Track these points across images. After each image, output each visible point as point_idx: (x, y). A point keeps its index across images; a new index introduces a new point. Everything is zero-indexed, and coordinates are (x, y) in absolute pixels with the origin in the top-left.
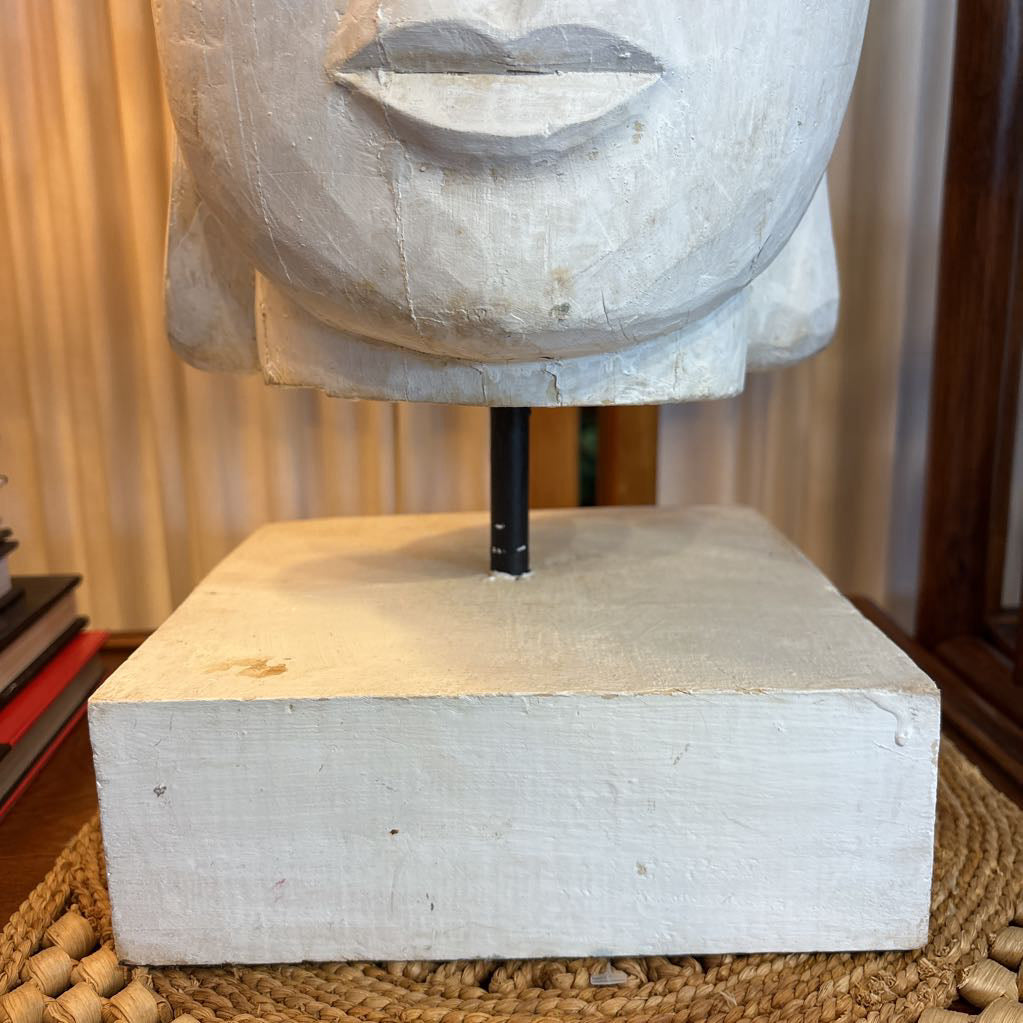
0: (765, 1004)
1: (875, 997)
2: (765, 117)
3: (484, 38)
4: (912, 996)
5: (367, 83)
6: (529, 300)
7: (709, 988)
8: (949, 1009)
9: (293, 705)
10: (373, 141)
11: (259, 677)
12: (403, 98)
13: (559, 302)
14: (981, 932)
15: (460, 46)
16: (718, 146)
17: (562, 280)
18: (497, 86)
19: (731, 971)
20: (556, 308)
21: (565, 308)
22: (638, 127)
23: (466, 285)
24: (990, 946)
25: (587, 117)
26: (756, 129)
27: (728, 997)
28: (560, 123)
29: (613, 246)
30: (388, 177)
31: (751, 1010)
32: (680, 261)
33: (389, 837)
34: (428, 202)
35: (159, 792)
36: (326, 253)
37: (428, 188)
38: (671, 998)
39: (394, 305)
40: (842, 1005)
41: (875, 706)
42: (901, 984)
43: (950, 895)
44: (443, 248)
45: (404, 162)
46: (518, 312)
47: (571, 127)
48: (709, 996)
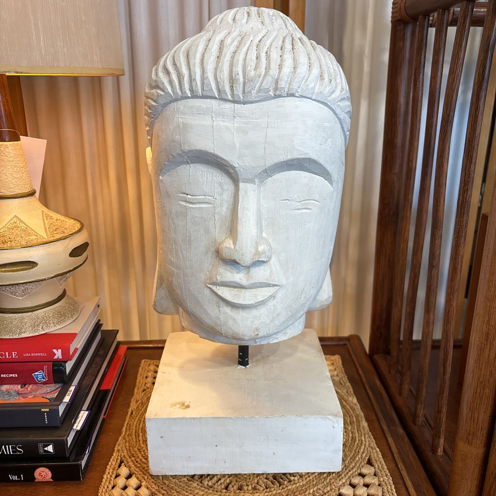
2: (304, 289)
3: (241, 285)
5: (214, 288)
6: (249, 334)
9: (194, 419)
10: (215, 299)
11: (184, 409)
12: (222, 293)
13: (256, 334)
14: (349, 477)
15: (235, 285)
16: (293, 297)
17: (257, 329)
18: (243, 292)
20: (256, 335)
21: (258, 335)
22: (274, 297)
23: (235, 330)
24: (350, 481)
25: (263, 299)
26: (302, 292)
28: (257, 301)
29: (268, 321)
30: (219, 307)
32: (284, 322)
33: (215, 447)
34: (227, 313)
35: (161, 437)
36: (203, 319)
37: (228, 310)
39: (219, 331)
41: (328, 420)
43: (345, 466)
44: (231, 323)
45: (222, 304)
46: (247, 336)
47: (259, 302)
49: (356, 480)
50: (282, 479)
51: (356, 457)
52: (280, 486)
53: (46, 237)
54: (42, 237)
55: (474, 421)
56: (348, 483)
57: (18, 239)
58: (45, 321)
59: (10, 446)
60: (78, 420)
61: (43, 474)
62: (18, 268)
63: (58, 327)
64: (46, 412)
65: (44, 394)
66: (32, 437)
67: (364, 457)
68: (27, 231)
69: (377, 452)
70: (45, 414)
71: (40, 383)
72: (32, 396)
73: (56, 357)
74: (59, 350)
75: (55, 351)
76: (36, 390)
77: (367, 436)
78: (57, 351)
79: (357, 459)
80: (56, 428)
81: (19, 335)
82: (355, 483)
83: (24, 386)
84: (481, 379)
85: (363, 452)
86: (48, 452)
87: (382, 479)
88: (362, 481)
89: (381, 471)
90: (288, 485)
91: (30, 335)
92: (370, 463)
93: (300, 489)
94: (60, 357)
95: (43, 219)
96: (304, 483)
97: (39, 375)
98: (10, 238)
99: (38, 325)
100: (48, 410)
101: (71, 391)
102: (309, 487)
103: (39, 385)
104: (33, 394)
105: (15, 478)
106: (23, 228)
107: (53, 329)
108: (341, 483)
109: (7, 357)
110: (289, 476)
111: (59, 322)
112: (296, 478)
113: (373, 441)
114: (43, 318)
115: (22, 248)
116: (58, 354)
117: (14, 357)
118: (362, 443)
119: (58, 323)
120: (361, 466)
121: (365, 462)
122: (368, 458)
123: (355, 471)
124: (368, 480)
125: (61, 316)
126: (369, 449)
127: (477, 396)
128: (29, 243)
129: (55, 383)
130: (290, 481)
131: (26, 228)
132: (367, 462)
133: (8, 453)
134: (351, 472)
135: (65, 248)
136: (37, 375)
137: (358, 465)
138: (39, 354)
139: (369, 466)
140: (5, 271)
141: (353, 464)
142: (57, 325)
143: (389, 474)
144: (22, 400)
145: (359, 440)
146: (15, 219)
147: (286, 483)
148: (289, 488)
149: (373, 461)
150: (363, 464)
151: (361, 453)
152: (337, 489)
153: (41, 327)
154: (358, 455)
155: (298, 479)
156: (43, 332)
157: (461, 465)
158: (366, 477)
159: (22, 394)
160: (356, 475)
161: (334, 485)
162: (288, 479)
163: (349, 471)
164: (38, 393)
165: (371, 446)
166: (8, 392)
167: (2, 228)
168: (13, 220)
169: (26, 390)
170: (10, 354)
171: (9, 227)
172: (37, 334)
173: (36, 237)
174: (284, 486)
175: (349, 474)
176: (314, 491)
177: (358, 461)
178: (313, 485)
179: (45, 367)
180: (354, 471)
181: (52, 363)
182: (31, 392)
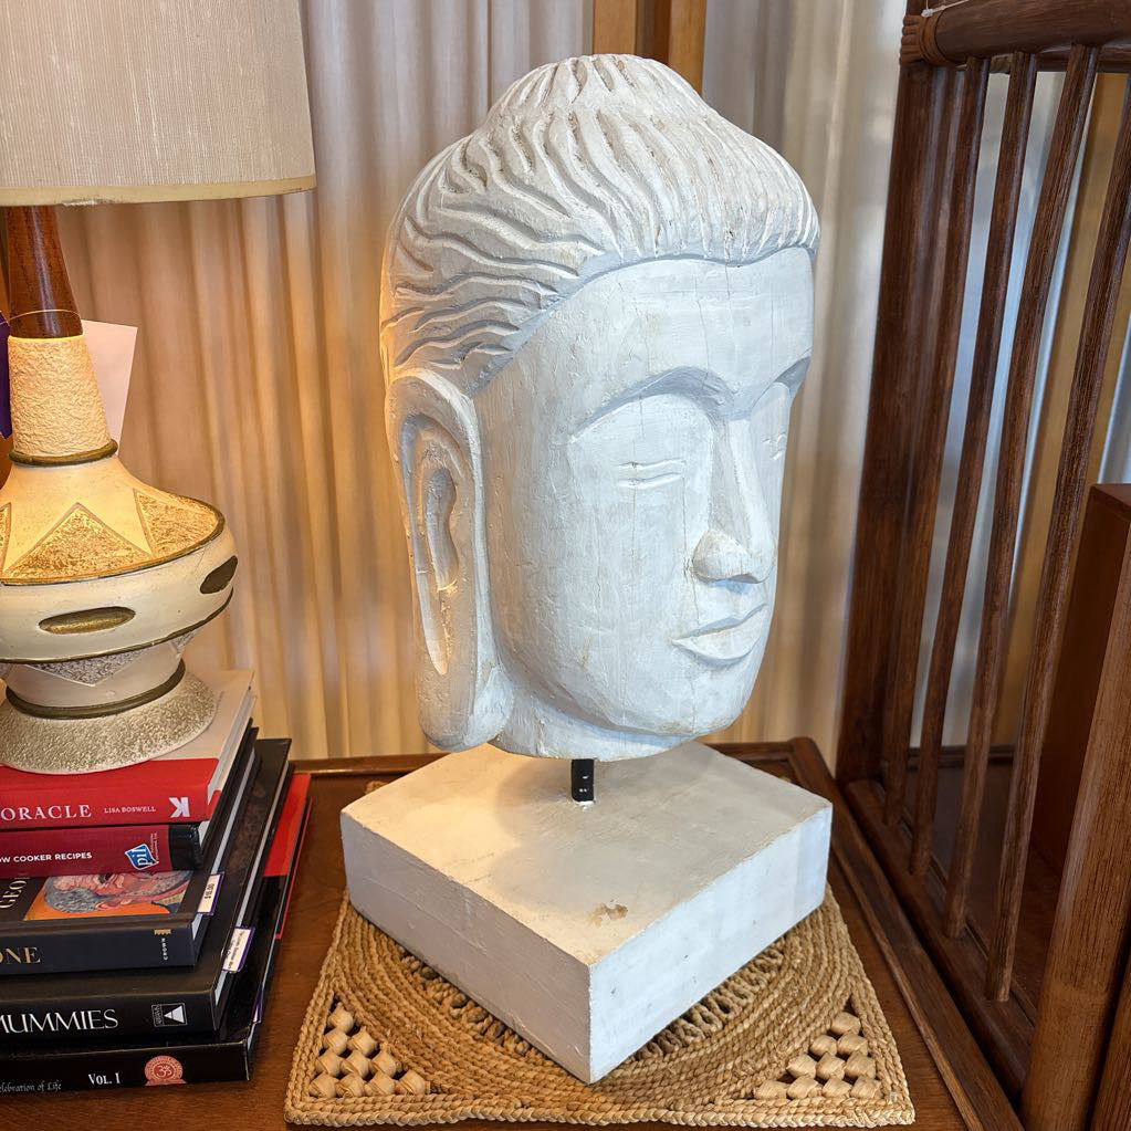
0: (690, 1075)
1: (743, 1073)
4: (762, 1073)
5: (688, 644)
7: (663, 1066)
8: (778, 1080)
10: (685, 665)
12: (704, 648)
14: (808, 1038)
15: (726, 625)
19: (678, 1056)
24: (810, 1045)
27: (672, 1071)
30: (690, 678)
31: (683, 1078)
38: (645, 1070)
39: (686, 728)
40: (726, 1076)
42: (759, 1066)
43: (800, 1014)
48: (663, 1070)
49: (822, 1045)
50: (669, 1040)
51: (821, 997)
52: (664, 1055)
53: (148, 550)
54: (140, 550)
55: (1088, 939)
56: (806, 1050)
57: (89, 558)
58: (146, 734)
59: (89, 1013)
60: (231, 950)
61: (164, 1069)
62: (91, 623)
63: (175, 746)
64: (164, 936)
65: (154, 895)
66: (136, 991)
67: (838, 997)
68: (106, 538)
69: (865, 987)
70: (163, 940)
71: (142, 871)
72: (129, 901)
73: (176, 814)
74: (183, 799)
75: (174, 800)
76: (136, 887)
77: (845, 953)
78: (180, 800)
79: (825, 1000)
80: (186, 970)
81: (90, 765)
82: (819, 1050)
83: (107, 878)
84: (1106, 855)
85: (838, 986)
86: (172, 1021)
87: (875, 1044)
88: (834, 1045)
89: (873, 1027)
90: (680, 1053)
91: (115, 766)
92: (850, 1008)
93: (705, 1062)
94: (187, 814)
95: (138, 508)
96: (715, 1049)
97: (140, 853)
98: (70, 556)
99: (131, 744)
100: (168, 932)
101: (212, 887)
102: (725, 1057)
103: (139, 875)
104: (129, 897)
105: (102, 1080)
106: (96, 531)
107: (164, 751)
108: (790, 1050)
109: (68, 816)
110: (683, 1035)
111: (176, 733)
112: (698, 1040)
113: (857, 964)
114: (142, 726)
115: (100, 578)
116: (182, 807)
117: (83, 815)
118: (835, 967)
119: (175, 736)
120: (832, 1016)
121: (842, 1008)
122: (847, 998)
123: (821, 1026)
124: (846, 1044)
125: (180, 721)
126: (849, 980)
127: (1096, 889)
128: (113, 565)
129: (175, 869)
130: (686, 1045)
131: (104, 532)
132: (845, 1007)
133: (85, 1028)
134: (812, 1028)
135: (192, 573)
136: (136, 853)
137: (826, 1014)
138: (139, 809)
139: (848, 1016)
140: (63, 631)
141: (817, 1012)
142: (172, 742)
143: (890, 1033)
144: (107, 911)
145: (829, 962)
146: (78, 512)
147: (677, 1049)
148: (683, 1059)
149: (858, 1005)
150: (836, 1010)
151: (832, 987)
152: (783, 1063)
153: (137, 747)
154: (826, 992)
155: (703, 1041)
156: (143, 759)
157: (1056, 1029)
158: (843, 1038)
159: (105, 896)
160: (821, 1034)
161: (777, 1054)
162: (680, 1039)
163: (808, 1026)
164: (140, 892)
165: (854, 973)
166: (74, 894)
167: (50, 533)
168: (73, 514)
169: (112, 886)
170: (75, 810)
171: (66, 529)
172: (129, 763)
173: (127, 552)
174: (674, 1056)
175: (808, 1032)
176: (734, 1066)
177: (825, 1005)
178: (733, 1053)
179: (153, 837)
180: (818, 1025)
181: (167, 826)
182: (124, 893)
